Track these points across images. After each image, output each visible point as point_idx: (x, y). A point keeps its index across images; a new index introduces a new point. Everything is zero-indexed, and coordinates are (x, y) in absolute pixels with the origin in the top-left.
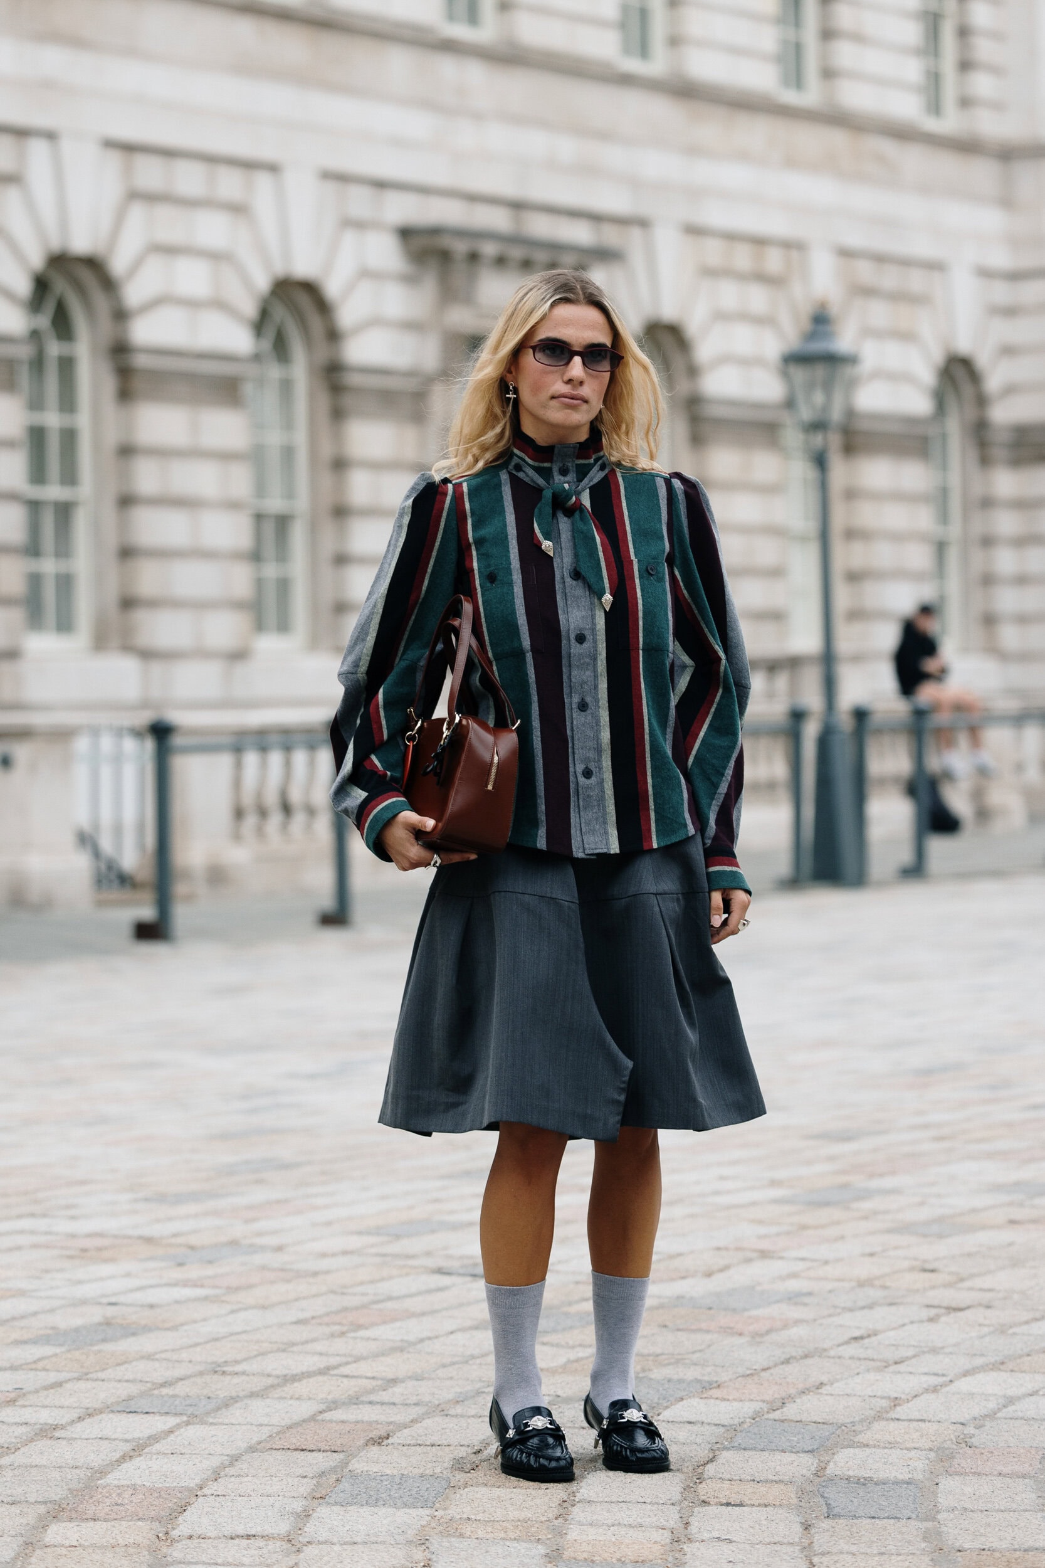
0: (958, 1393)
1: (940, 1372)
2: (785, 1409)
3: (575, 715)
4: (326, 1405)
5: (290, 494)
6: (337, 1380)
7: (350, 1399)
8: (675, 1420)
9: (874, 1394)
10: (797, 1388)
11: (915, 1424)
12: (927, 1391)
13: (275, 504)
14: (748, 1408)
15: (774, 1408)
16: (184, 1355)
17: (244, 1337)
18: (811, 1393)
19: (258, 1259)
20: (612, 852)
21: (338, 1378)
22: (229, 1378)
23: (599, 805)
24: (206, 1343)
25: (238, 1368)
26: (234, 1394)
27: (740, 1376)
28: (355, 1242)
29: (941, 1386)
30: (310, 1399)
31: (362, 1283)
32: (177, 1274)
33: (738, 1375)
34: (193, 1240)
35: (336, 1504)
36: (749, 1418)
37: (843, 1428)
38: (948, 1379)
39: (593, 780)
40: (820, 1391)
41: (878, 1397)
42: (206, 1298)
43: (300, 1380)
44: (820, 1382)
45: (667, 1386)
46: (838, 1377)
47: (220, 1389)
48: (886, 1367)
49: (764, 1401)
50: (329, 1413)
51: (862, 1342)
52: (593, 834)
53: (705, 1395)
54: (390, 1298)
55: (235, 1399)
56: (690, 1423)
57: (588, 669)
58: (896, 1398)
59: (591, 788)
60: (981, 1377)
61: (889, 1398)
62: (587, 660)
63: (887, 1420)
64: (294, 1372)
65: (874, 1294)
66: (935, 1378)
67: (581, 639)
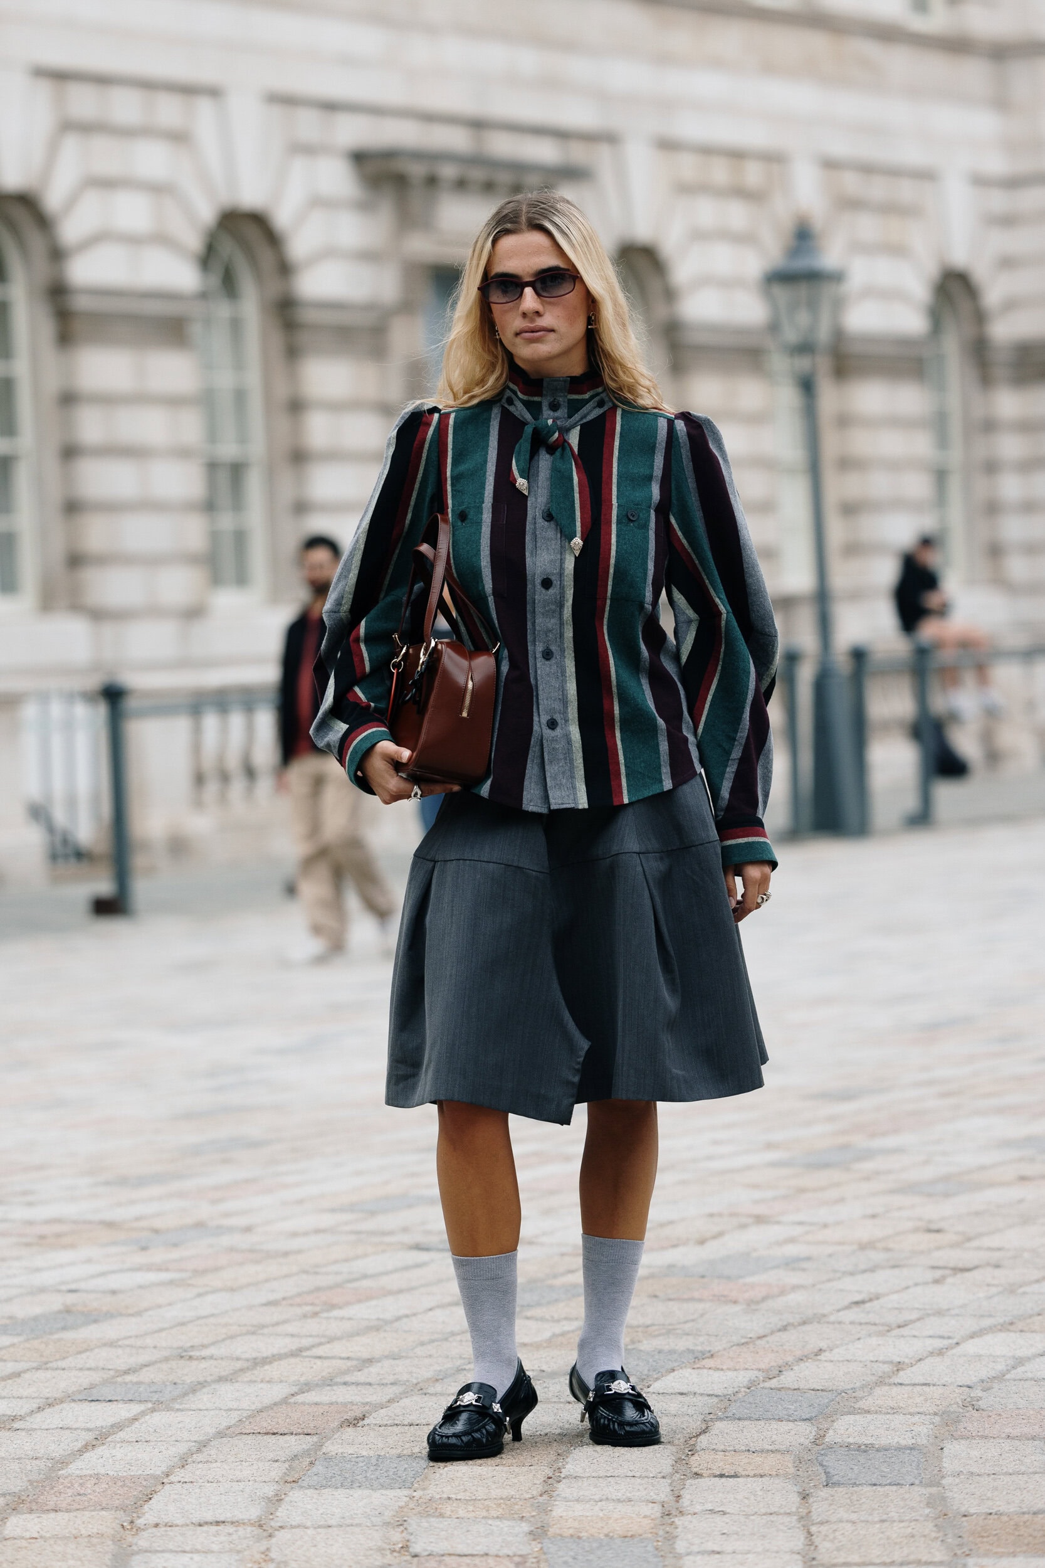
0: (965, 1356)
1: (946, 1335)
2: (782, 1377)
3: (538, 665)
4: (298, 1387)
5: (243, 438)
6: (310, 1361)
7: (323, 1380)
8: (665, 1391)
9: (876, 1359)
10: (794, 1356)
11: (918, 1388)
12: (931, 1354)
13: (228, 450)
14: (742, 1378)
15: (771, 1377)
16: (149, 1341)
17: (212, 1320)
18: (810, 1360)
19: (226, 1241)
20: (580, 807)
21: (311, 1359)
22: (195, 1363)
23: (565, 759)
24: (171, 1328)
25: (206, 1353)
26: (201, 1379)
27: (734, 1345)
28: (327, 1220)
29: (947, 1349)
30: (281, 1382)
31: (336, 1262)
32: (140, 1259)
33: (732, 1344)
34: (158, 1223)
35: (309, 1487)
36: (744, 1387)
37: (843, 1394)
38: (955, 1341)
39: (558, 732)
40: (819, 1357)
41: (880, 1362)
42: (171, 1283)
43: (271, 1363)
44: (819, 1349)
45: (657, 1357)
46: (838, 1343)
47: (187, 1375)
48: (888, 1331)
49: (760, 1370)
50: (302, 1395)
51: (862, 1306)
52: (560, 788)
53: (698, 1366)
54: (365, 1276)
55: (202, 1384)
56: (682, 1394)
57: (553, 617)
58: (900, 1362)
59: (556, 740)
60: (989, 1338)
61: (891, 1362)
62: (553, 607)
63: (890, 1385)
64: (265, 1355)
65: (876, 1256)
66: (941, 1340)
67: (547, 583)
